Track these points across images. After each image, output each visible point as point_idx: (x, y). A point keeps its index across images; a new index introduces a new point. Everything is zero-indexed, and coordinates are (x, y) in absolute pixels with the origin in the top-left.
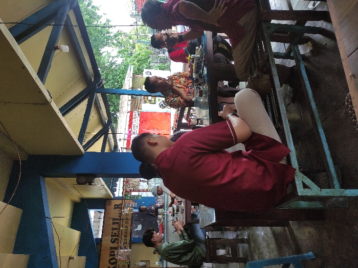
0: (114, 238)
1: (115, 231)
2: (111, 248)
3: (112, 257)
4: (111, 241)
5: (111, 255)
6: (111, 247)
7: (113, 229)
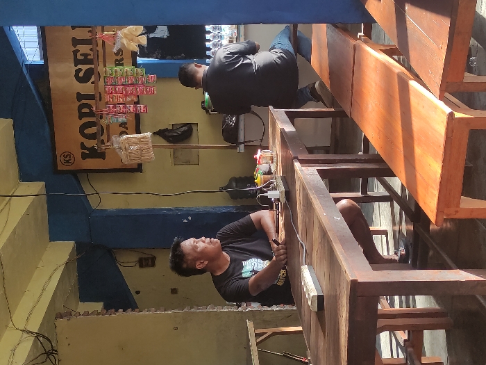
0: (84, 67)
1: (84, 49)
2: (80, 96)
3: (85, 120)
4: (77, 76)
5: (81, 116)
6: (78, 93)
7: (76, 42)
